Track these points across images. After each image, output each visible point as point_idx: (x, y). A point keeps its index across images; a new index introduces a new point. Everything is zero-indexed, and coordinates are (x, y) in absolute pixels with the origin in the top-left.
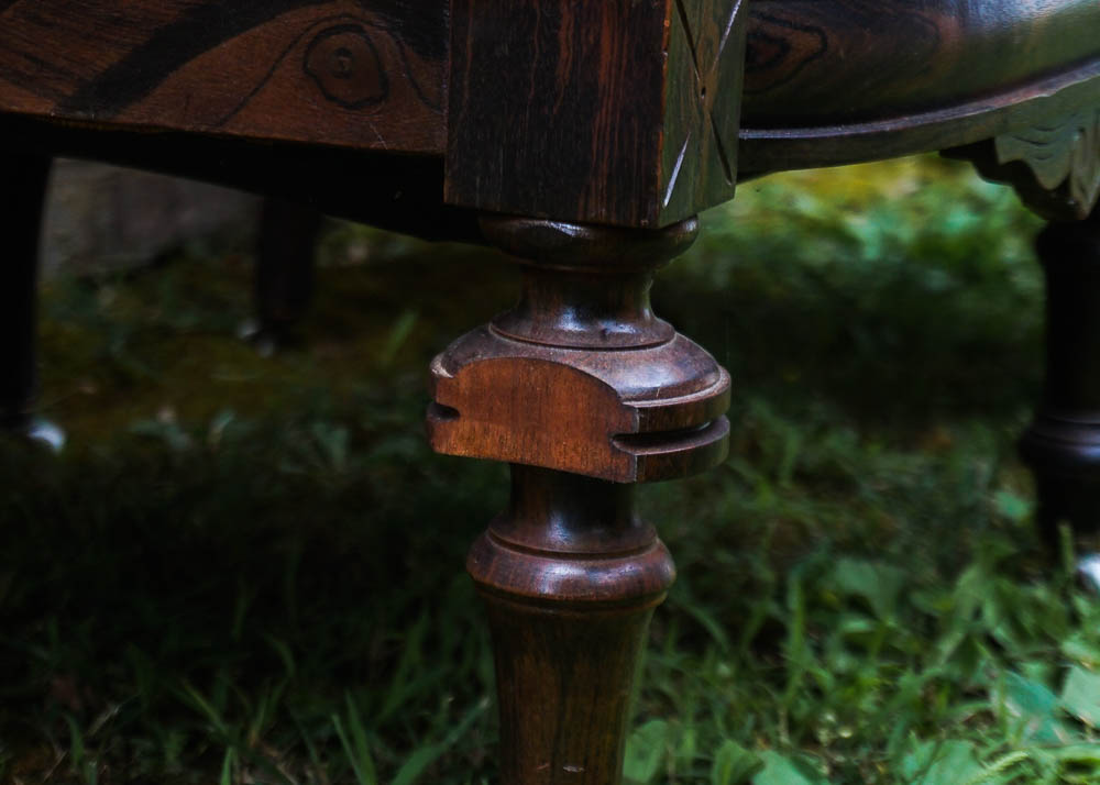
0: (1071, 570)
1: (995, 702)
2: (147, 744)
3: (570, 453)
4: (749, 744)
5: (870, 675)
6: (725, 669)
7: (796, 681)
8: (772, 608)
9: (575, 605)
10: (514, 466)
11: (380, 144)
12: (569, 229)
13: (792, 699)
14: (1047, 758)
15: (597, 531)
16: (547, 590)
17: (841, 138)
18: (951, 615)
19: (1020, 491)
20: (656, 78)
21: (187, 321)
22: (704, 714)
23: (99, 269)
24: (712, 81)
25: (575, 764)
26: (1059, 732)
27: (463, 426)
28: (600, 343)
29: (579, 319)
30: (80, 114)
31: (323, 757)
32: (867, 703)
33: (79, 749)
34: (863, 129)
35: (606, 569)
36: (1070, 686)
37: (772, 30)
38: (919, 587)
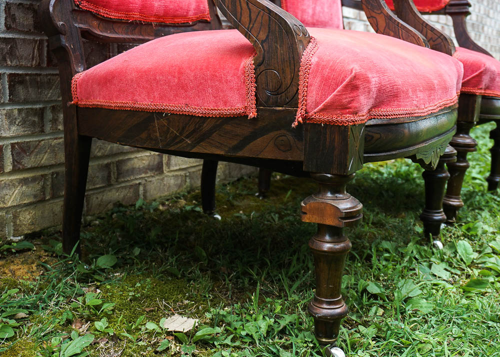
0: (432, 243)
1: (417, 271)
2: (241, 281)
3: (330, 221)
4: (365, 280)
5: (390, 266)
6: (359, 265)
7: (375, 267)
8: (369, 251)
9: (331, 252)
10: (318, 224)
11: (290, 159)
12: (329, 175)
13: (374, 271)
14: (428, 283)
15: (336, 237)
16: (326, 249)
17: (384, 155)
18: (407, 253)
19: (420, 226)
20: (347, 145)
21: (245, 193)
22: (356, 274)
23: (227, 182)
24: (358, 145)
25: (332, 285)
26: (431, 277)
27: (308, 216)
28: (336, 199)
29: (331, 194)
30: (229, 154)
31: (277, 283)
32: (390, 272)
33: (227, 282)
34: (389, 153)
35: (338, 245)
36: (432, 267)
37: (370, 133)
38: (400, 247)
